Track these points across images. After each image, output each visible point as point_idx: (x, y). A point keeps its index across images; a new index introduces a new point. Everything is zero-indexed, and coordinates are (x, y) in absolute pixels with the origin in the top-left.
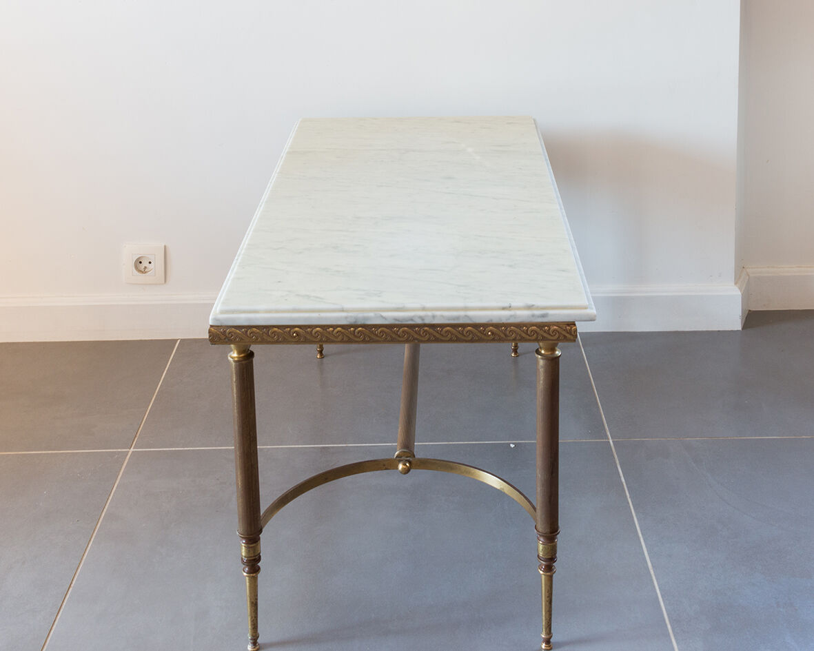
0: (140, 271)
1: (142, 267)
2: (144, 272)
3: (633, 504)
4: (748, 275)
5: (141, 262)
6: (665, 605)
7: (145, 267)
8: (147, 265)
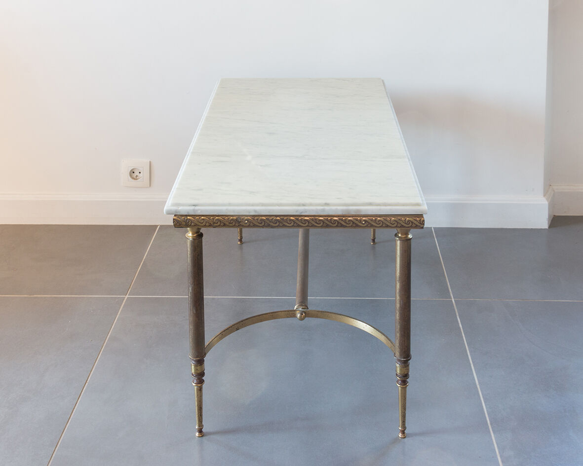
0: (133, 178)
1: (134, 175)
2: (136, 179)
3: (467, 342)
4: (554, 191)
5: (134, 172)
6: (486, 408)
7: (137, 176)
8: (138, 174)
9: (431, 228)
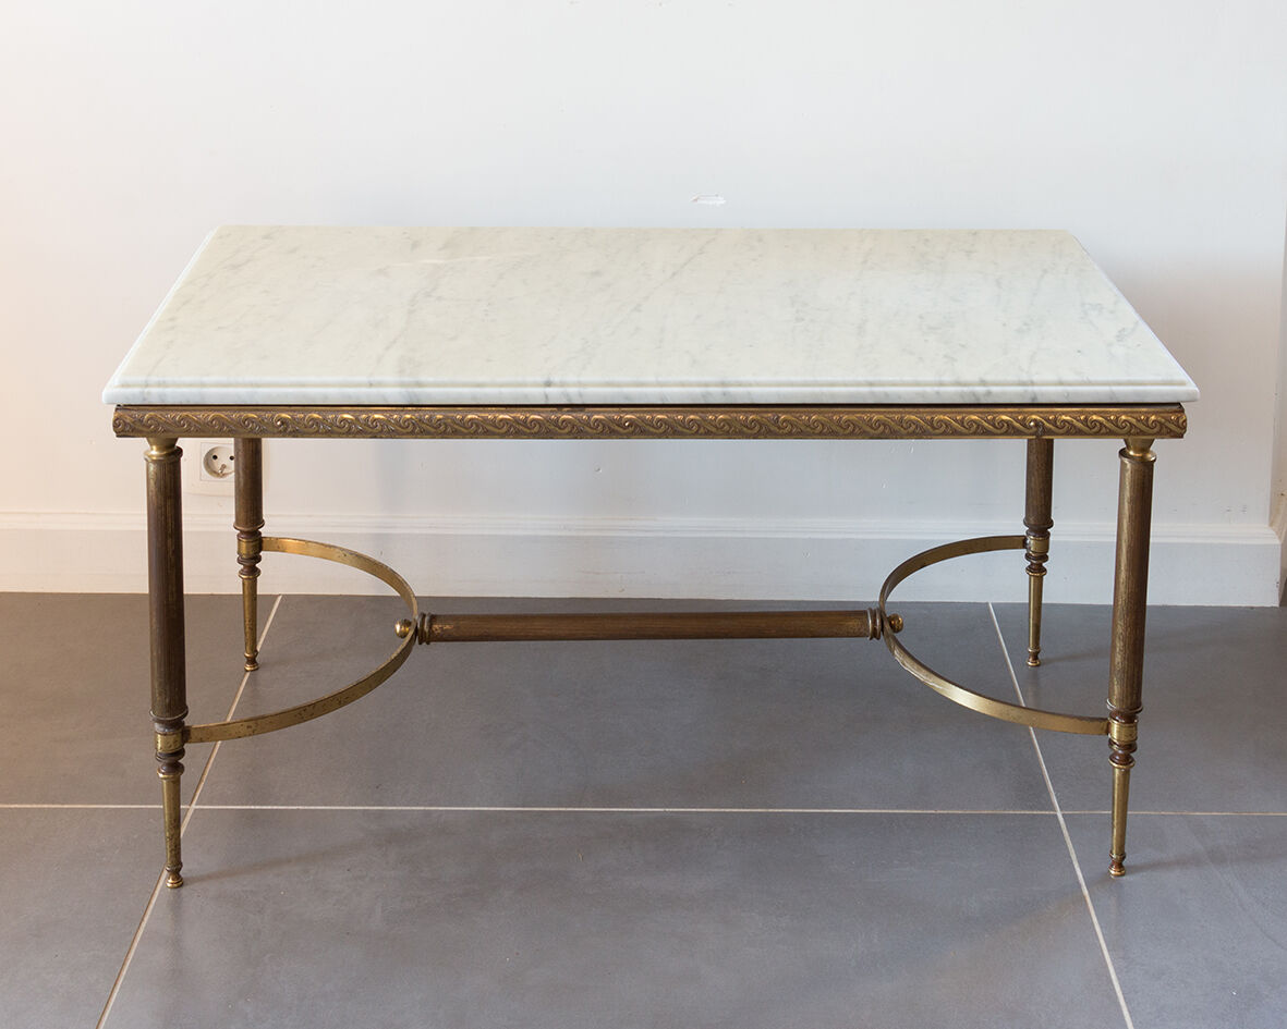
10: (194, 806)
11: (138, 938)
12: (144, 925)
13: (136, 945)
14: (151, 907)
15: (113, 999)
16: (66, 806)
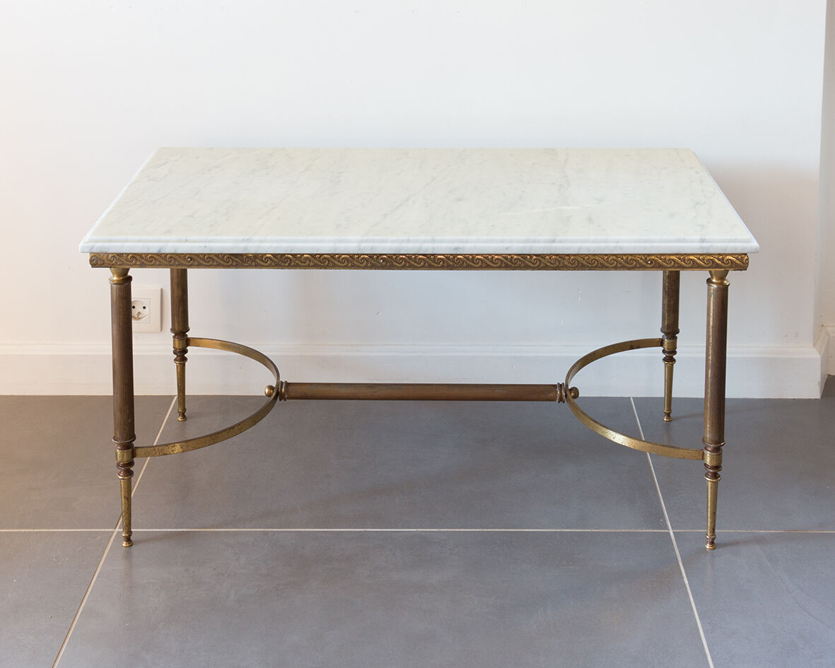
0: (133, 317)
1: (135, 312)
2: (137, 318)
4: (828, 335)
5: (133, 307)
7: (139, 313)
8: (141, 310)
9: (629, 398)
10: (117, 530)
11: (79, 614)
12: (83, 604)
13: (77, 617)
14: (88, 593)
15: (62, 652)
16: (36, 530)
